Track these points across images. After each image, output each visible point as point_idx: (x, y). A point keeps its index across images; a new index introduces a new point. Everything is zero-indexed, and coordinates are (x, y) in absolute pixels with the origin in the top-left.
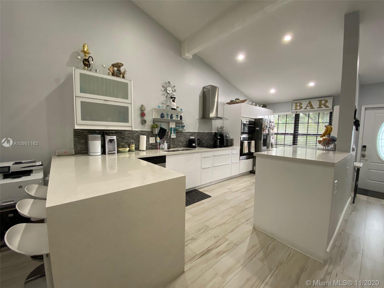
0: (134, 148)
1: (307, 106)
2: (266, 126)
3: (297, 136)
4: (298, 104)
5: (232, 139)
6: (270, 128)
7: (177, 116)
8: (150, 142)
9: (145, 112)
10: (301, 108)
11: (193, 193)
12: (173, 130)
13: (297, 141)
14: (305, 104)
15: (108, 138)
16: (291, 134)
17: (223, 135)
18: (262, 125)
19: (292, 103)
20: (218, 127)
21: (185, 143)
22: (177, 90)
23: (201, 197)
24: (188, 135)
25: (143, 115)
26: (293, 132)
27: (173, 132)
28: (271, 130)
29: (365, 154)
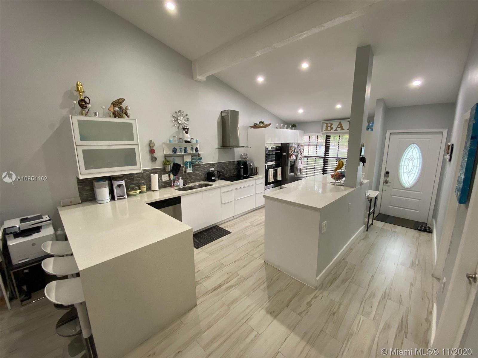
0: (145, 189)
1: (337, 127)
2: (293, 151)
3: (328, 159)
4: (329, 125)
5: (257, 168)
6: (298, 152)
7: (192, 148)
8: (163, 180)
9: (155, 148)
10: (332, 129)
11: (213, 230)
12: (188, 164)
13: (327, 165)
14: (335, 124)
15: (116, 184)
16: (321, 157)
17: (246, 163)
18: (288, 150)
19: (323, 123)
20: (241, 155)
21: (203, 176)
22: (190, 119)
24: (207, 167)
25: (152, 151)
26: (324, 155)
27: (188, 166)
28: (299, 154)
29: (388, 180)
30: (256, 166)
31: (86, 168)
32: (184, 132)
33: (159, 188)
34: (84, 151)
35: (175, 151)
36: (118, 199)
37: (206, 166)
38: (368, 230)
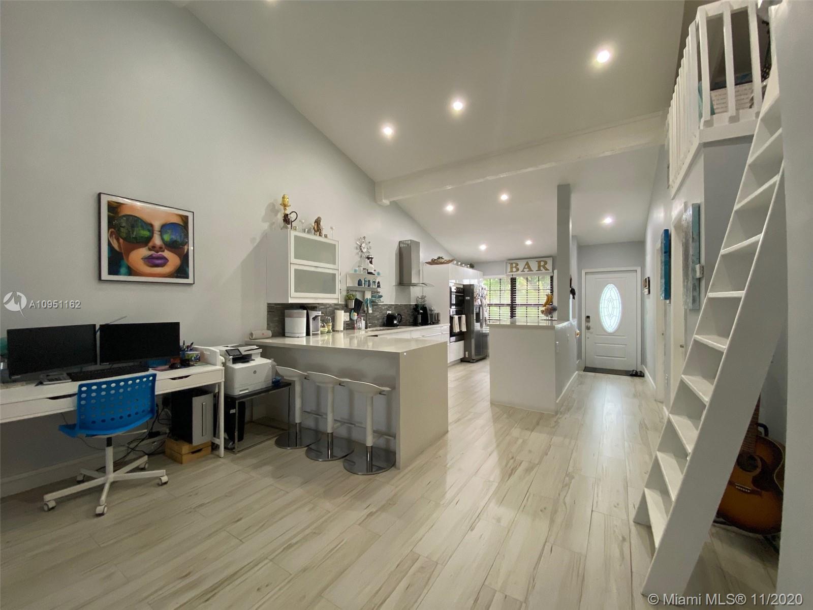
0: (331, 329)
1: (524, 268)
2: (478, 294)
3: (516, 307)
4: (514, 265)
5: (438, 314)
6: (482, 297)
7: (375, 282)
8: (344, 320)
10: (518, 270)
12: (369, 301)
13: (515, 314)
14: (521, 265)
15: (312, 314)
16: (507, 305)
17: (426, 307)
18: (473, 293)
19: (506, 263)
20: (418, 297)
21: (381, 321)
22: (373, 247)
24: (385, 309)
26: (510, 301)
27: (369, 304)
28: (484, 300)
29: (590, 326)
30: (436, 312)
31: (296, 291)
32: (368, 261)
33: (344, 329)
34: (296, 270)
35: (360, 283)
36: (313, 335)
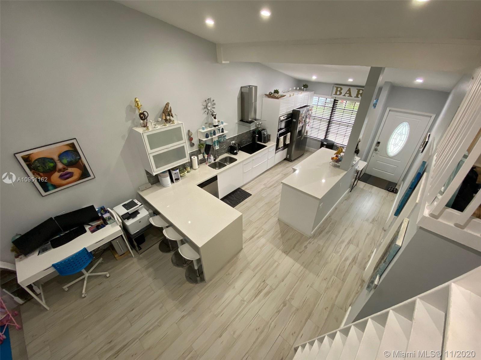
0: (189, 170)
1: (346, 93)
2: (303, 117)
3: (332, 122)
4: (339, 89)
5: (269, 135)
6: (306, 117)
7: (219, 130)
8: (200, 159)
9: (192, 136)
11: (238, 192)
12: (216, 142)
15: (173, 172)
16: (327, 119)
17: (261, 132)
18: (298, 116)
19: (333, 86)
21: (226, 149)
22: (216, 104)
23: (244, 196)
25: (191, 139)
26: (329, 117)
27: (216, 144)
28: (308, 119)
29: (377, 149)
30: (269, 133)
31: (157, 168)
32: (213, 117)
33: (198, 166)
35: (207, 136)
36: (175, 181)
37: (228, 141)
38: (352, 191)
